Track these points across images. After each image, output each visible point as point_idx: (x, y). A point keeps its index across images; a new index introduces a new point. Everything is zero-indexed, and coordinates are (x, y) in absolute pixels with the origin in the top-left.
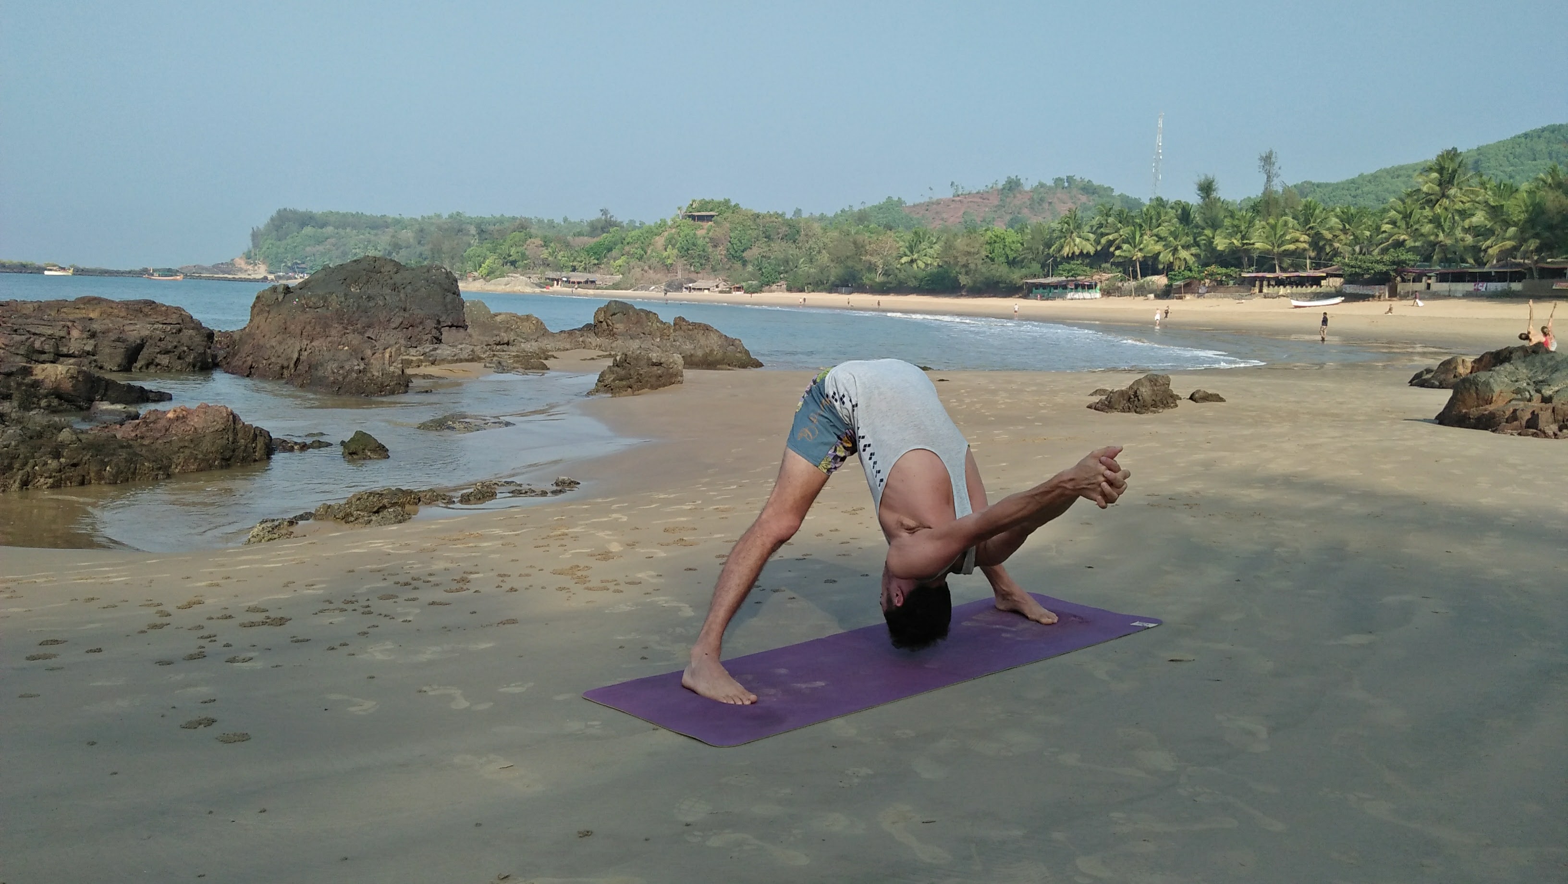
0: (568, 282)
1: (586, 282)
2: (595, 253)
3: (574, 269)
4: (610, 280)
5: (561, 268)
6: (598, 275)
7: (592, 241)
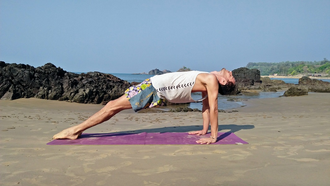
0: (314, 76)
1: (319, 76)
2: (321, 69)
3: (315, 73)
4: (325, 75)
5: (312, 73)
6: (322, 74)
7: (321, 66)
